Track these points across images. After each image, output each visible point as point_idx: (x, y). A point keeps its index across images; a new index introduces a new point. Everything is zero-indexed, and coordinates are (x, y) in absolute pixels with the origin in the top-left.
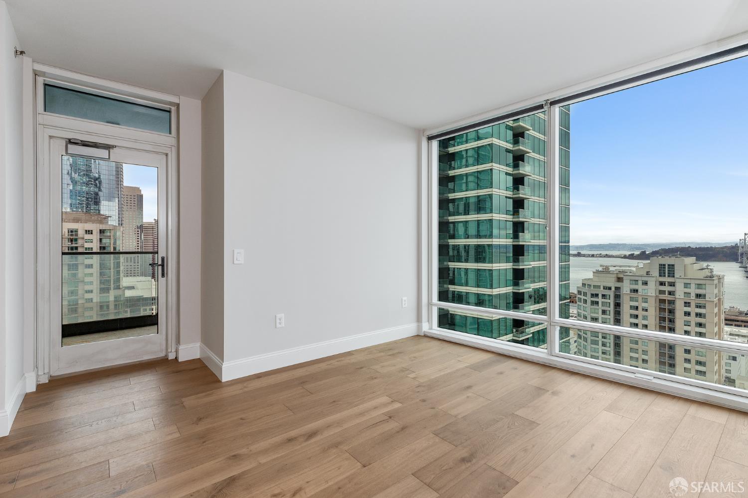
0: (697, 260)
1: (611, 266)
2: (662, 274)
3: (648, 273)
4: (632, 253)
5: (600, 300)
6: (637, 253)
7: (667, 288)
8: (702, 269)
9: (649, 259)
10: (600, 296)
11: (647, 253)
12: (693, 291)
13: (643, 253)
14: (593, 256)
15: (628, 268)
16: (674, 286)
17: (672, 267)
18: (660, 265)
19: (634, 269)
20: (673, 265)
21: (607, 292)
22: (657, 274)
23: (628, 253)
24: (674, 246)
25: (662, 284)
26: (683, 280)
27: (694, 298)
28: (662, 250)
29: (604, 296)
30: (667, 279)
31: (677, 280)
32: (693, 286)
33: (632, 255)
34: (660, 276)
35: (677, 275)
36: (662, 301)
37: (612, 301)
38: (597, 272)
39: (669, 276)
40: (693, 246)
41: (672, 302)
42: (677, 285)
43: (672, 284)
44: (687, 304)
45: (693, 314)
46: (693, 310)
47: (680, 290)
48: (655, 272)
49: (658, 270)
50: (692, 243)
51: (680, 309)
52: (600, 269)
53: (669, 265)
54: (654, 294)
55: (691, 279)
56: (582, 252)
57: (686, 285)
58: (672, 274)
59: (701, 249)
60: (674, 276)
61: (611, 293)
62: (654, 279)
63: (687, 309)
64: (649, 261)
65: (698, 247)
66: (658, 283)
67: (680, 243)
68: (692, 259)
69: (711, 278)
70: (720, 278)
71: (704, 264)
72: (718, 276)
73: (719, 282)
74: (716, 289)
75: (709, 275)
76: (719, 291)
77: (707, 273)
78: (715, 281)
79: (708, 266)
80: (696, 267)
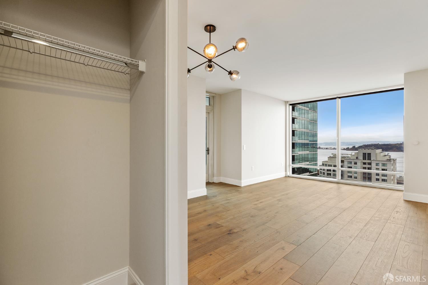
0: (382, 151)
2: (364, 158)
3: (357, 158)
4: (348, 147)
5: (331, 173)
6: (351, 147)
7: (367, 166)
8: (385, 156)
9: (358, 150)
11: (356, 147)
12: (381, 167)
13: (354, 147)
14: (327, 149)
15: (346, 155)
17: (369, 154)
18: (363, 153)
19: (350, 156)
20: (370, 154)
22: (362, 158)
23: (346, 147)
24: (370, 143)
25: (364, 164)
26: (375, 161)
28: (364, 145)
29: (333, 171)
30: (367, 161)
31: (372, 162)
32: (380, 165)
33: (348, 148)
34: (363, 159)
35: (372, 159)
36: (364, 173)
38: (330, 158)
39: (368, 160)
40: (380, 143)
41: (370, 174)
42: (373, 164)
43: (370, 164)
44: (378, 175)
45: (380, 180)
46: (381, 177)
47: (374, 167)
48: (361, 157)
49: (362, 156)
50: (380, 141)
52: (332, 156)
53: (368, 154)
55: (379, 161)
56: (321, 147)
57: (377, 165)
58: (369, 159)
59: (384, 145)
60: (370, 160)
62: (360, 161)
64: (357, 152)
65: (383, 144)
66: (362, 163)
67: (374, 142)
68: (380, 150)
69: (390, 160)
70: (394, 160)
71: (386, 153)
72: (393, 159)
73: (394, 163)
74: (393, 167)
75: (389, 158)
76: (394, 167)
77: (387, 158)
78: (392, 162)
79: (388, 154)
80: (382, 154)
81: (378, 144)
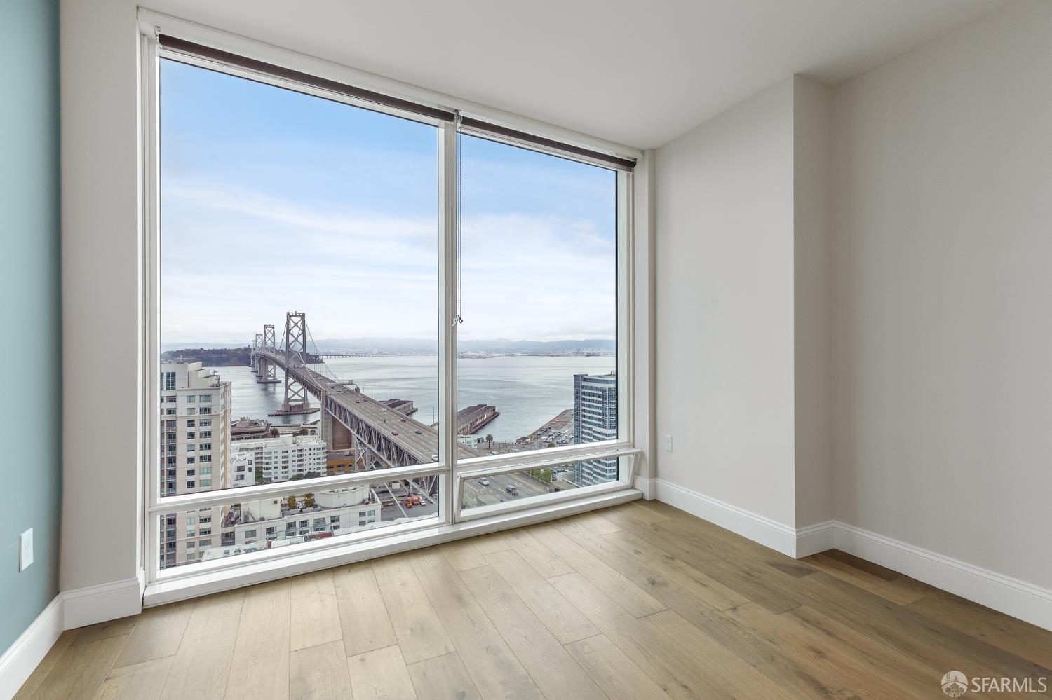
0: (203, 365)
7: (165, 405)
8: (208, 377)
12: (197, 405)
16: (175, 401)
17: (172, 375)
20: (174, 374)
26: (186, 392)
27: (198, 414)
30: (165, 393)
31: (179, 394)
32: (197, 398)
35: (178, 386)
39: (168, 389)
41: (172, 424)
42: (179, 399)
43: (173, 399)
44: (191, 423)
45: (197, 435)
46: (198, 429)
47: (182, 406)
51: (182, 431)
53: (168, 374)
55: (195, 390)
57: (191, 399)
58: (172, 385)
59: (214, 352)
60: (174, 388)
63: (191, 430)
68: (198, 364)
69: (217, 386)
70: (227, 385)
71: (211, 370)
72: (225, 384)
73: (225, 391)
74: (223, 400)
75: (215, 382)
76: (225, 402)
77: (213, 381)
78: (222, 390)
79: (215, 372)
80: (202, 374)
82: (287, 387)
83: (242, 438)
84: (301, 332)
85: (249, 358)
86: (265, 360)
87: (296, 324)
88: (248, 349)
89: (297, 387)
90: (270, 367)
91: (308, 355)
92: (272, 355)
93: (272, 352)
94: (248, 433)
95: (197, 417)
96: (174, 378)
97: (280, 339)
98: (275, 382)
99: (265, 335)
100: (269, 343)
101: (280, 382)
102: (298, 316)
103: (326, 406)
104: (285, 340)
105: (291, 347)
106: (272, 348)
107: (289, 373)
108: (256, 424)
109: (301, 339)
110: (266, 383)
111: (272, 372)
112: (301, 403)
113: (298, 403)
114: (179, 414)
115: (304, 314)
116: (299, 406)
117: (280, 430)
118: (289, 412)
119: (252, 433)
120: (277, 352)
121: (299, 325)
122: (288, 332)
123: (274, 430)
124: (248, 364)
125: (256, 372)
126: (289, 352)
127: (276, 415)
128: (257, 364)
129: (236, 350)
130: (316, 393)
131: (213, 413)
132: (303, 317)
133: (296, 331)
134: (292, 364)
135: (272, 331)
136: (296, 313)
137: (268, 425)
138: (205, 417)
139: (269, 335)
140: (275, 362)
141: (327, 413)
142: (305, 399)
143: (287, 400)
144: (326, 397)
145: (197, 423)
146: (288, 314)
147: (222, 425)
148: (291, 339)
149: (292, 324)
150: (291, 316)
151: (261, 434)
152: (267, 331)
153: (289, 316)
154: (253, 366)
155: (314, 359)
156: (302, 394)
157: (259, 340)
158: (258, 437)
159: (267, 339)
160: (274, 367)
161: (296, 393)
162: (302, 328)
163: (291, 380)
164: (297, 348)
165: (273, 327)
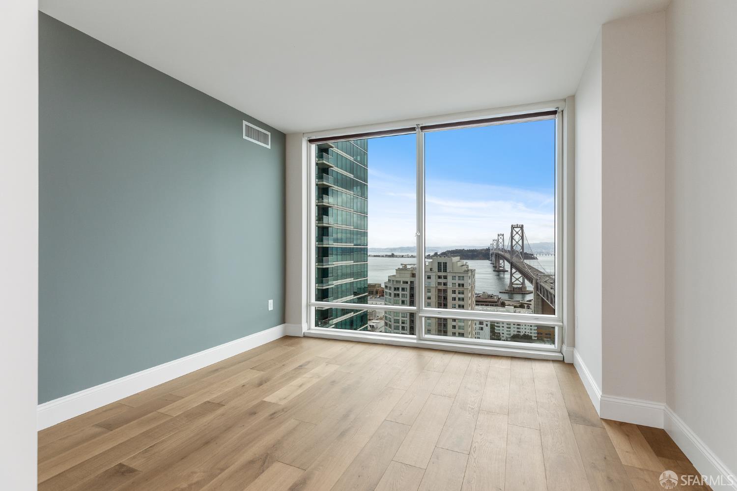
0: (460, 259)
1: (409, 265)
2: (439, 270)
3: (431, 269)
5: (400, 292)
6: (432, 254)
7: (442, 281)
8: (463, 266)
10: (400, 289)
11: (438, 254)
12: (457, 282)
13: (436, 254)
14: (403, 256)
16: (446, 279)
17: (445, 264)
18: (438, 263)
20: (446, 263)
21: (405, 286)
22: (437, 270)
24: (454, 249)
25: (440, 277)
26: (451, 274)
27: (457, 287)
28: (448, 251)
29: (403, 289)
30: (442, 274)
31: (448, 274)
32: (457, 278)
34: (439, 271)
35: (448, 271)
36: (439, 290)
37: (408, 293)
38: (398, 270)
39: (444, 271)
41: (445, 291)
42: (448, 277)
43: (445, 277)
44: (454, 292)
45: (457, 299)
46: (457, 296)
47: (450, 281)
48: (436, 269)
49: (437, 267)
50: (466, 246)
51: (450, 295)
52: (401, 267)
53: (443, 263)
54: (434, 286)
55: (456, 273)
56: (395, 254)
57: (454, 278)
58: (445, 270)
60: (446, 272)
61: (408, 286)
62: (434, 274)
63: (454, 295)
66: (437, 277)
68: (457, 258)
69: (467, 271)
70: (473, 271)
71: (465, 261)
72: (471, 270)
73: (472, 275)
74: (470, 280)
75: (466, 269)
76: (472, 281)
77: (465, 268)
78: (470, 274)
79: (466, 263)
80: (459, 264)
81: (464, 249)
82: (512, 275)
83: (484, 305)
84: (520, 238)
85: (489, 255)
86: (498, 257)
87: (517, 233)
88: (488, 250)
89: (518, 275)
90: (501, 261)
91: (526, 253)
92: (502, 253)
93: (503, 252)
94: (487, 302)
95: (457, 289)
96: (446, 265)
97: (507, 242)
98: (504, 271)
99: (498, 240)
100: (501, 246)
101: (507, 271)
102: (519, 227)
103: (537, 290)
104: (510, 244)
105: (514, 248)
106: (503, 249)
107: (513, 265)
108: (491, 297)
109: (520, 243)
110: (499, 271)
111: (503, 264)
112: (521, 286)
113: (519, 286)
114: (448, 287)
115: (522, 226)
116: (519, 288)
117: (507, 303)
118: (513, 291)
119: (489, 302)
120: (506, 251)
121: (519, 233)
122: (512, 238)
123: (503, 302)
124: (488, 259)
125: (493, 264)
126: (512, 251)
127: (504, 293)
128: (494, 259)
129: (482, 250)
130: (531, 280)
131: (465, 287)
132: (522, 227)
133: (517, 237)
134: (515, 260)
135: (502, 238)
136: (517, 225)
137: (499, 299)
138: (461, 289)
139: (501, 240)
140: (504, 258)
141: (538, 295)
142: (523, 283)
143: (511, 283)
144: (537, 283)
145: (457, 292)
146: (512, 226)
147: (470, 295)
148: (514, 243)
149: (514, 233)
150: (514, 228)
151: (494, 304)
152: (499, 238)
153: (513, 227)
154: (491, 260)
155: (530, 257)
156: (521, 279)
157: (495, 244)
158: (493, 306)
159: (499, 243)
160: (504, 262)
161: (517, 279)
162: (521, 235)
163: (514, 270)
164: (518, 248)
165: (503, 235)
